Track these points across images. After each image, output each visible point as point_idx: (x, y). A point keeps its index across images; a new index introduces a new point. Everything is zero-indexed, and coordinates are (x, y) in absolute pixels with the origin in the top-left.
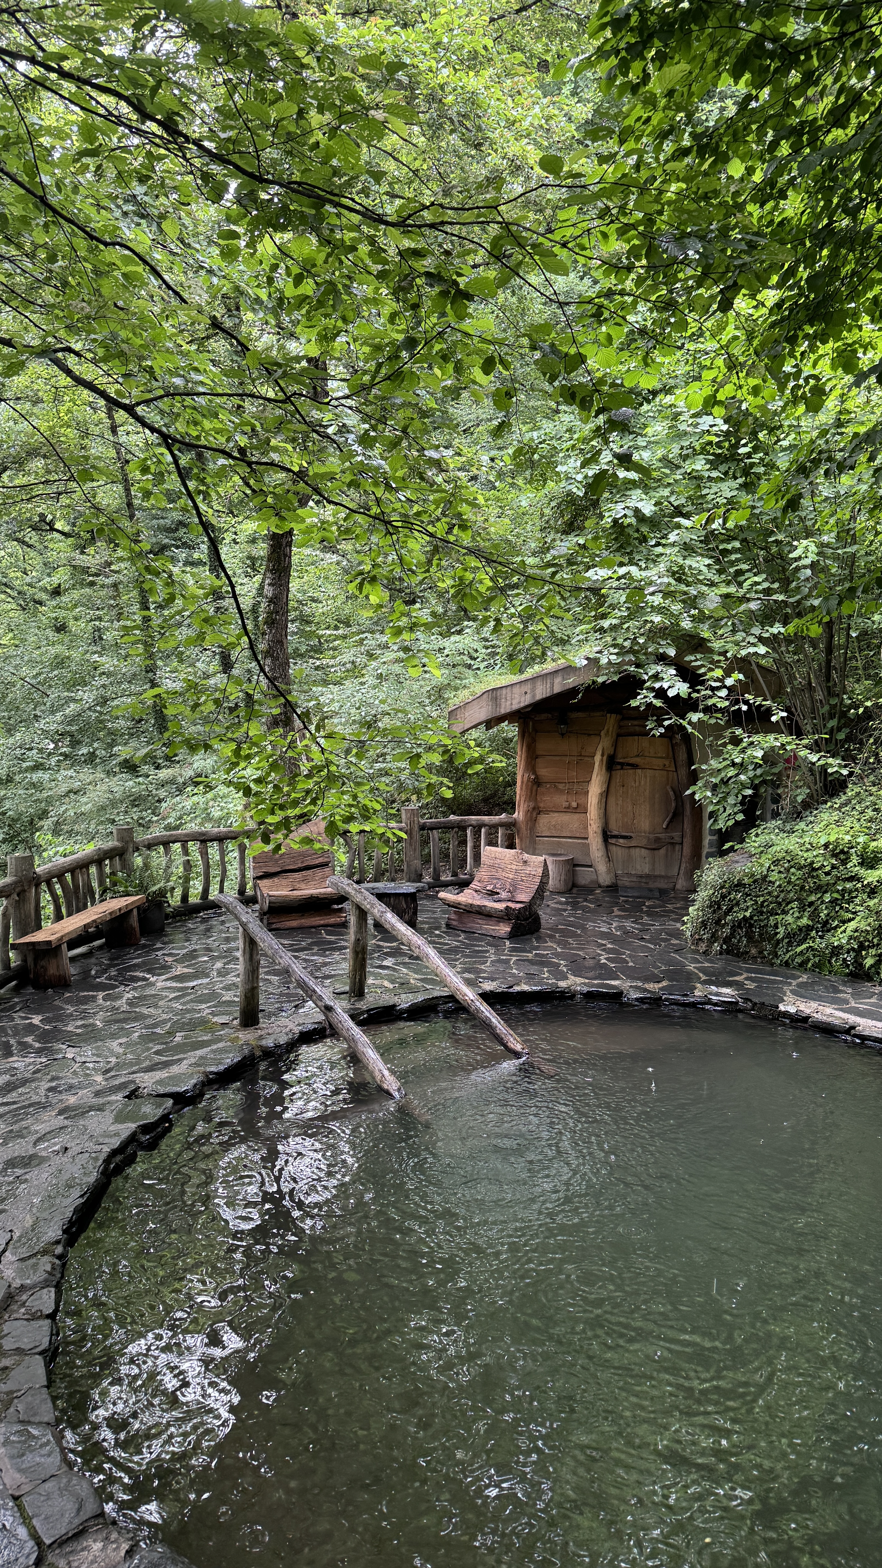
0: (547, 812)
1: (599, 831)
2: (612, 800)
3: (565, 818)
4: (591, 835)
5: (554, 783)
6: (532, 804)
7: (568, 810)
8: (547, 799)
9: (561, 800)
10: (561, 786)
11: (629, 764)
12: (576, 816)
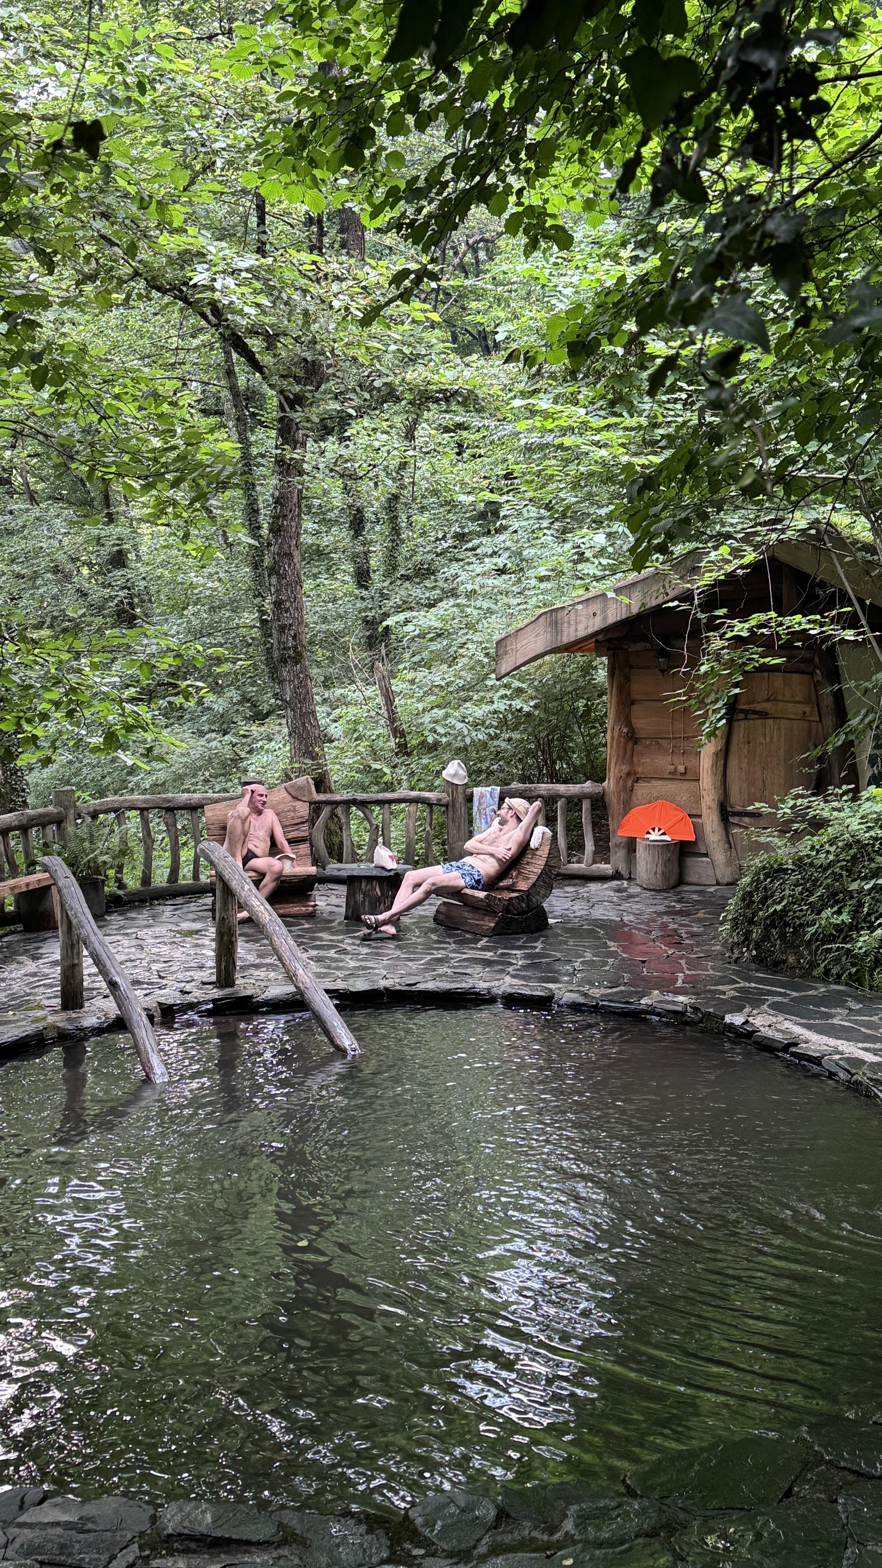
0: (648, 779)
1: (715, 806)
2: (733, 763)
3: (672, 787)
4: (705, 812)
5: (656, 739)
6: (625, 768)
7: (674, 776)
8: (648, 762)
9: (663, 762)
10: (664, 743)
11: (755, 712)
12: (685, 785)
